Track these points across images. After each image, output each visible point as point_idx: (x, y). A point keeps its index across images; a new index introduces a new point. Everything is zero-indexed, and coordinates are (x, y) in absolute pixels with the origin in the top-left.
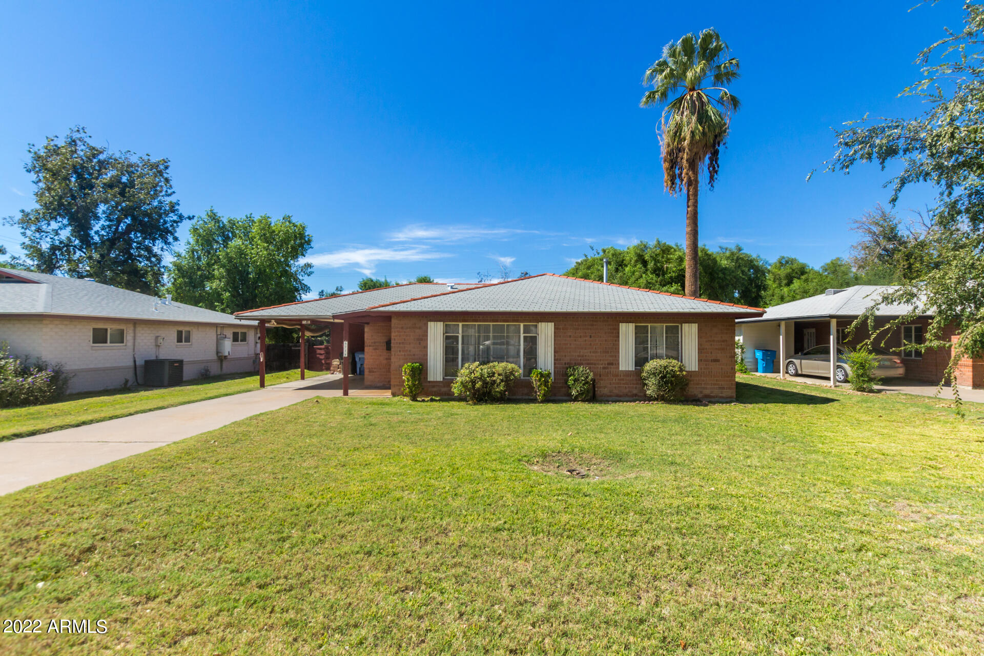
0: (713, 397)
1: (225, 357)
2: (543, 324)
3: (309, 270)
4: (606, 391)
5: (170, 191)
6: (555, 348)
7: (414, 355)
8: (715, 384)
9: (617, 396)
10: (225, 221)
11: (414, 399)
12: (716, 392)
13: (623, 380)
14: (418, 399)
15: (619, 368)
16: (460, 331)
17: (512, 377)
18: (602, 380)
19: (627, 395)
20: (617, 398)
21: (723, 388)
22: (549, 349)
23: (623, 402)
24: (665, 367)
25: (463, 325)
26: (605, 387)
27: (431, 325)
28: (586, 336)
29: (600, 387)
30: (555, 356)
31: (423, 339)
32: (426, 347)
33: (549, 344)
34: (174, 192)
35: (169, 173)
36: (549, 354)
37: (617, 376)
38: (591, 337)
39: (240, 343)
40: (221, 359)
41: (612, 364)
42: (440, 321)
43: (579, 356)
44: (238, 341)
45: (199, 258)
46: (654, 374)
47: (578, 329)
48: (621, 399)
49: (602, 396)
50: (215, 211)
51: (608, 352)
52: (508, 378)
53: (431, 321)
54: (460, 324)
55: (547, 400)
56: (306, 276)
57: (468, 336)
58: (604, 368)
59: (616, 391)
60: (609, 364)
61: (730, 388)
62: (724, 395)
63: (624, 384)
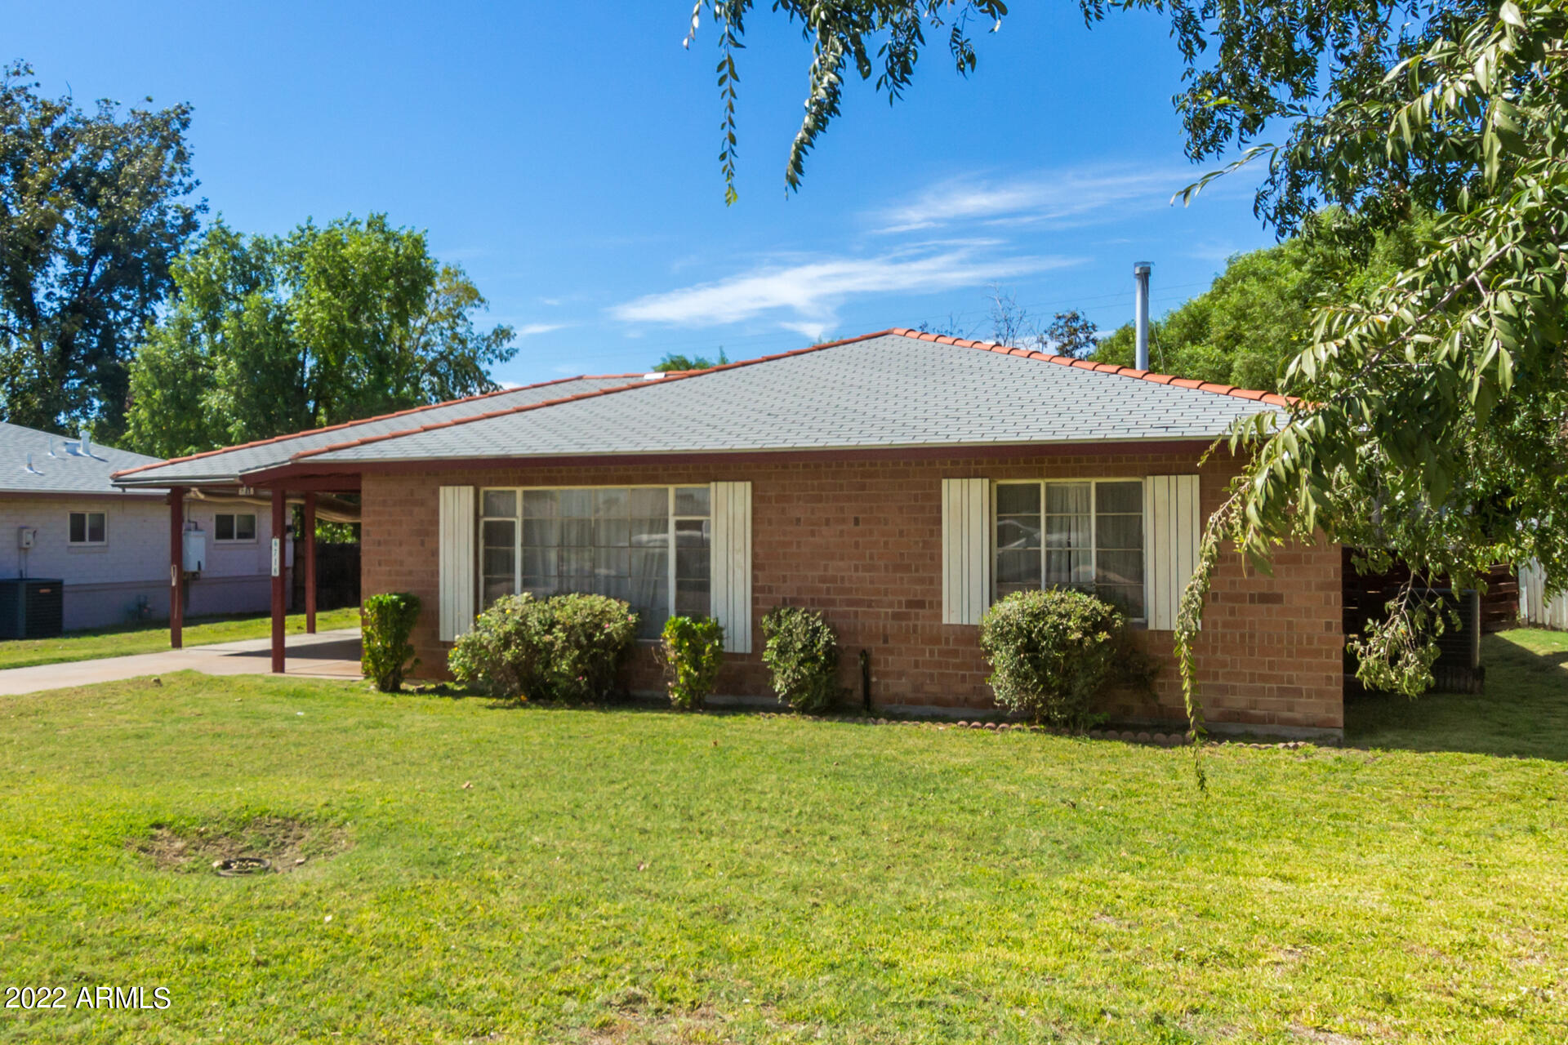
0: (1261, 721)
1: (194, 574)
2: (722, 485)
3: (506, 345)
4: (902, 686)
5: (186, 181)
6: (754, 555)
7: (410, 573)
8: (1263, 678)
9: (937, 702)
10: (246, 244)
11: (390, 684)
12: (1270, 704)
13: (955, 653)
14: (403, 686)
15: (940, 617)
16: (519, 511)
17: (598, 636)
18: (891, 652)
19: (966, 702)
20: (938, 710)
21: (1298, 692)
22: (739, 557)
23: (922, 719)
24: (1037, 616)
25: (526, 494)
26: (900, 675)
27: (447, 494)
28: (843, 521)
29: (886, 674)
30: (755, 578)
31: (428, 531)
32: (435, 553)
33: (739, 544)
34: (198, 183)
35: (190, 138)
36: (739, 574)
37: (936, 640)
38: (857, 521)
39: (235, 540)
40: (188, 580)
41: (920, 604)
42: (467, 484)
43: (823, 580)
44: (230, 536)
45: (195, 340)
46: (1004, 636)
47: (819, 499)
48: (952, 712)
49: (890, 701)
50: (225, 225)
51: (907, 568)
52: (585, 637)
53: (446, 484)
54: (519, 491)
55: (696, 703)
56: (497, 362)
57: (541, 522)
58: (897, 616)
59: (933, 689)
60: (911, 604)
61: (1320, 694)
62: (1297, 715)
63: (957, 666)
